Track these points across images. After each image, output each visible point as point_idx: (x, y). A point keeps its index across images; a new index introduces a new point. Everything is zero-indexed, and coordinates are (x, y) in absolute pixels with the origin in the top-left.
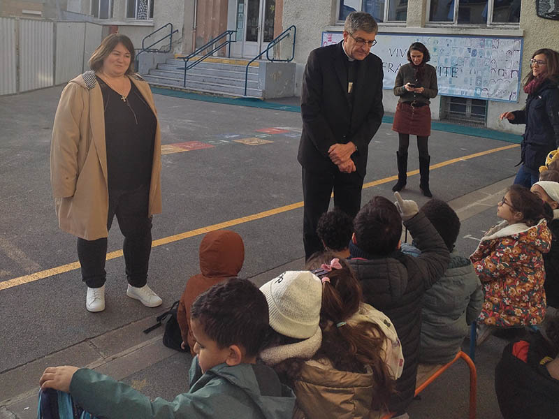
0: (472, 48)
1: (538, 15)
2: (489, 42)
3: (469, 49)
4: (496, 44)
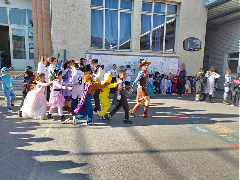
0: (162, 62)
1: (184, 49)
2: (168, 59)
3: (160, 62)
4: (170, 60)
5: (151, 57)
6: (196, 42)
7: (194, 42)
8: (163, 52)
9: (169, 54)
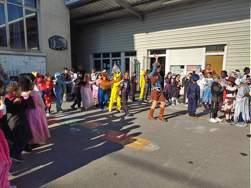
2: (33, 58)
3: (24, 62)
4: (36, 59)
6: (62, 41)
7: (60, 41)
8: (26, 50)
9: (33, 52)
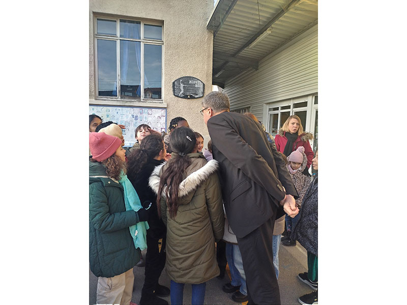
1: (174, 95)
2: (146, 111)
3: (133, 116)
5: (116, 108)
6: (195, 84)
7: (190, 84)
8: (142, 100)
